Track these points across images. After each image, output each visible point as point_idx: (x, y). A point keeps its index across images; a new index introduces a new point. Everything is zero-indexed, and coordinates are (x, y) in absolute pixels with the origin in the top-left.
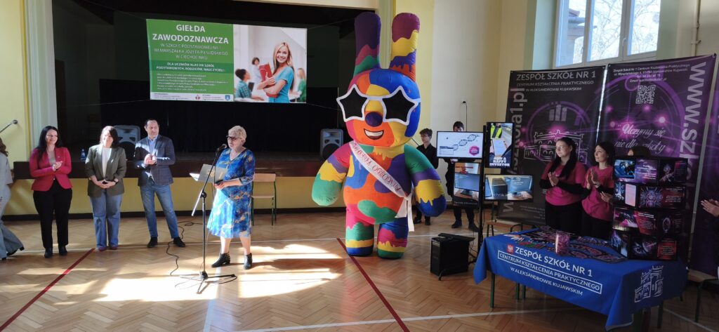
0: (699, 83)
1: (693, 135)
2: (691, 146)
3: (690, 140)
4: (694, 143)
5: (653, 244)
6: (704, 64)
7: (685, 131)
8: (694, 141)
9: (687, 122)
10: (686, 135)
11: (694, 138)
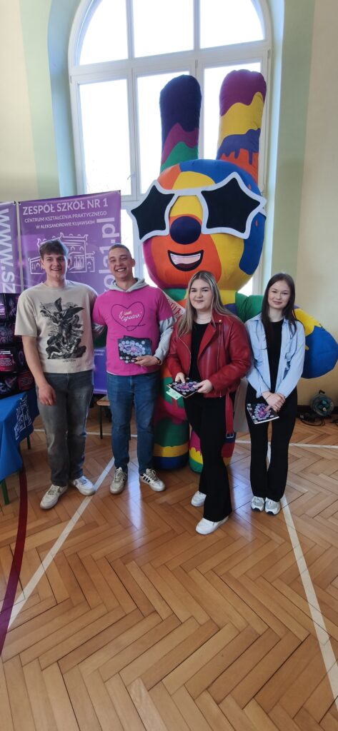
0: (6, 228)
1: (11, 277)
2: (11, 287)
3: (10, 281)
4: (14, 285)
5: (14, 379)
6: (7, 211)
7: (4, 273)
8: (14, 282)
9: (4, 265)
10: (6, 277)
11: (13, 280)
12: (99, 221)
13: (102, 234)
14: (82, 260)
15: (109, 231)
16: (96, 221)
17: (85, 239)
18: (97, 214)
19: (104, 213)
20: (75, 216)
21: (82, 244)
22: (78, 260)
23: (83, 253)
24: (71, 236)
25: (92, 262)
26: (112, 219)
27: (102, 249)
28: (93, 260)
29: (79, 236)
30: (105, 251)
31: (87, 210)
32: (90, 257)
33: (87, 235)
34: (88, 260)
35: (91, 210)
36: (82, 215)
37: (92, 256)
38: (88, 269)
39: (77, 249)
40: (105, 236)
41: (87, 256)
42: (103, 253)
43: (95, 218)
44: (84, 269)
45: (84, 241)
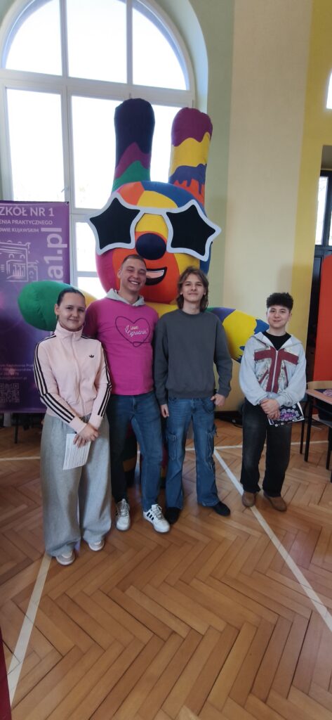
12: (43, 230)
13: (47, 243)
14: (22, 269)
15: (54, 241)
16: (40, 230)
17: (27, 247)
18: (42, 222)
19: (50, 223)
20: (16, 222)
21: (24, 252)
22: (18, 268)
23: (24, 261)
24: (10, 242)
25: (35, 272)
26: (59, 230)
27: (47, 259)
28: (36, 269)
29: (20, 243)
30: (50, 261)
31: (29, 218)
32: (32, 266)
33: (29, 243)
34: (30, 269)
35: (34, 217)
36: (23, 222)
37: (35, 265)
38: (30, 279)
39: (17, 256)
40: (50, 245)
41: (29, 265)
42: (48, 262)
43: (39, 227)
44: (25, 279)
45: (26, 249)
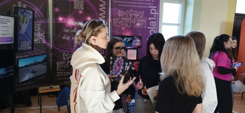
12: (149, 7)
13: (150, 12)
14: (140, 22)
18: (149, 4)
19: (152, 4)
20: (139, 3)
24: (136, 11)
29: (140, 12)
33: (144, 12)
35: (146, 2)
36: (142, 3)
37: (145, 21)
45: (142, 14)
